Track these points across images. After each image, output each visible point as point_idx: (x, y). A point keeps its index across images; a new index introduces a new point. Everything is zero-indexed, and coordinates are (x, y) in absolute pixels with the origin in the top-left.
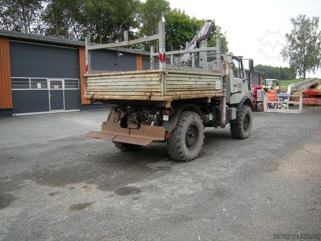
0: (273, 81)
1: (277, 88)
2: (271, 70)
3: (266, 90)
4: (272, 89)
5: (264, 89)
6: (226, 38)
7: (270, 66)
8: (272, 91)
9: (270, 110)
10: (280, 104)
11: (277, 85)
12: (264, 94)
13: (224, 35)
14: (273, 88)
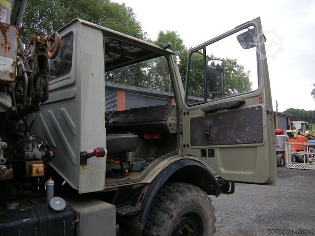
0: (302, 124)
1: (307, 132)
2: (304, 114)
3: (291, 135)
4: (299, 133)
5: (288, 134)
6: (249, 78)
7: (303, 110)
8: (299, 136)
9: (296, 166)
10: (310, 156)
11: (307, 128)
12: (287, 141)
13: (247, 75)
14: (301, 132)
